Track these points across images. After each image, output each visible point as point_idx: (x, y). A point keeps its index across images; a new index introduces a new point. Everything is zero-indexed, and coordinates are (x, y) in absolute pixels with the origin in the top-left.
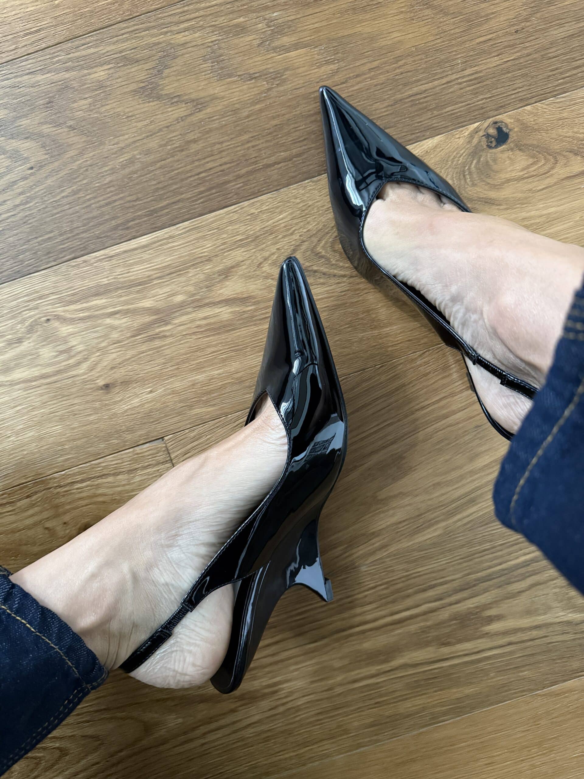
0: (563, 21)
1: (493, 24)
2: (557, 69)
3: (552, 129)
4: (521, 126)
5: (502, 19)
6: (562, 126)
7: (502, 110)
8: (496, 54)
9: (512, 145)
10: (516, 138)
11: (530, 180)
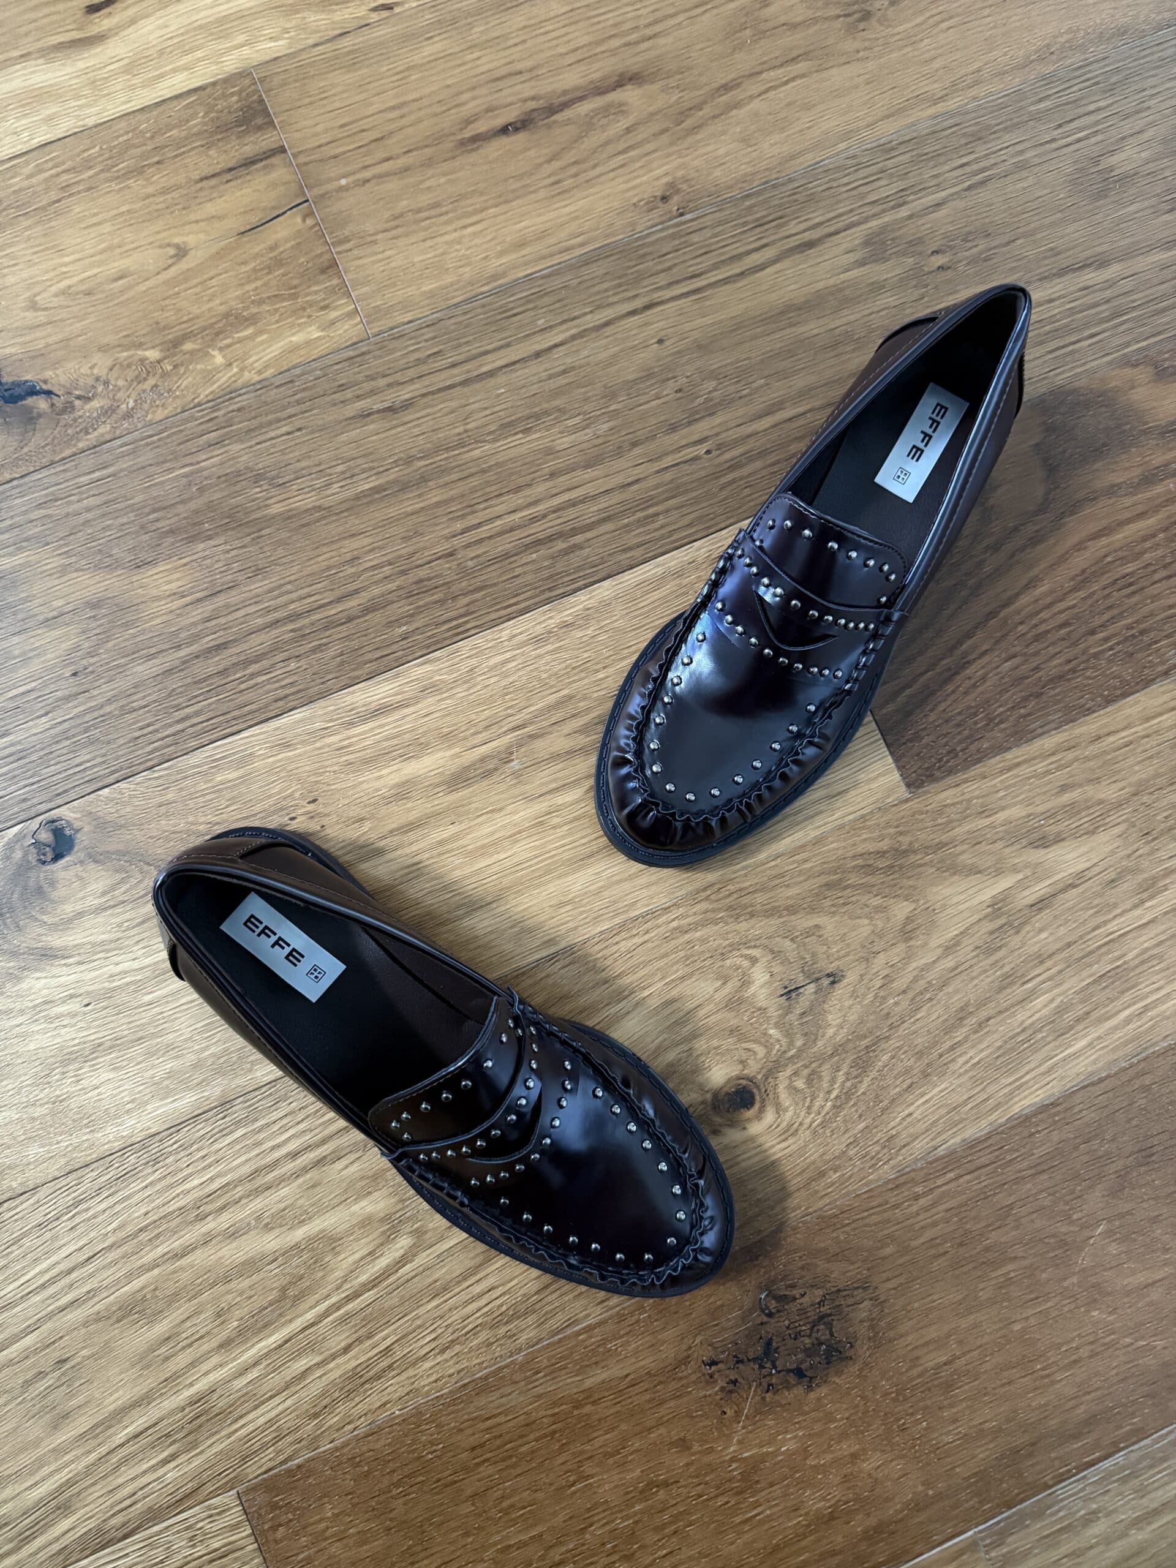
0: (153, 651)
1: (36, 666)
2: (148, 725)
3: (149, 822)
4: (95, 823)
5: (49, 656)
6: (167, 815)
7: (60, 801)
8: (42, 712)
9: (81, 855)
10: (85, 843)
11: (118, 910)
